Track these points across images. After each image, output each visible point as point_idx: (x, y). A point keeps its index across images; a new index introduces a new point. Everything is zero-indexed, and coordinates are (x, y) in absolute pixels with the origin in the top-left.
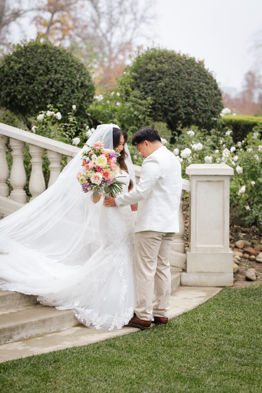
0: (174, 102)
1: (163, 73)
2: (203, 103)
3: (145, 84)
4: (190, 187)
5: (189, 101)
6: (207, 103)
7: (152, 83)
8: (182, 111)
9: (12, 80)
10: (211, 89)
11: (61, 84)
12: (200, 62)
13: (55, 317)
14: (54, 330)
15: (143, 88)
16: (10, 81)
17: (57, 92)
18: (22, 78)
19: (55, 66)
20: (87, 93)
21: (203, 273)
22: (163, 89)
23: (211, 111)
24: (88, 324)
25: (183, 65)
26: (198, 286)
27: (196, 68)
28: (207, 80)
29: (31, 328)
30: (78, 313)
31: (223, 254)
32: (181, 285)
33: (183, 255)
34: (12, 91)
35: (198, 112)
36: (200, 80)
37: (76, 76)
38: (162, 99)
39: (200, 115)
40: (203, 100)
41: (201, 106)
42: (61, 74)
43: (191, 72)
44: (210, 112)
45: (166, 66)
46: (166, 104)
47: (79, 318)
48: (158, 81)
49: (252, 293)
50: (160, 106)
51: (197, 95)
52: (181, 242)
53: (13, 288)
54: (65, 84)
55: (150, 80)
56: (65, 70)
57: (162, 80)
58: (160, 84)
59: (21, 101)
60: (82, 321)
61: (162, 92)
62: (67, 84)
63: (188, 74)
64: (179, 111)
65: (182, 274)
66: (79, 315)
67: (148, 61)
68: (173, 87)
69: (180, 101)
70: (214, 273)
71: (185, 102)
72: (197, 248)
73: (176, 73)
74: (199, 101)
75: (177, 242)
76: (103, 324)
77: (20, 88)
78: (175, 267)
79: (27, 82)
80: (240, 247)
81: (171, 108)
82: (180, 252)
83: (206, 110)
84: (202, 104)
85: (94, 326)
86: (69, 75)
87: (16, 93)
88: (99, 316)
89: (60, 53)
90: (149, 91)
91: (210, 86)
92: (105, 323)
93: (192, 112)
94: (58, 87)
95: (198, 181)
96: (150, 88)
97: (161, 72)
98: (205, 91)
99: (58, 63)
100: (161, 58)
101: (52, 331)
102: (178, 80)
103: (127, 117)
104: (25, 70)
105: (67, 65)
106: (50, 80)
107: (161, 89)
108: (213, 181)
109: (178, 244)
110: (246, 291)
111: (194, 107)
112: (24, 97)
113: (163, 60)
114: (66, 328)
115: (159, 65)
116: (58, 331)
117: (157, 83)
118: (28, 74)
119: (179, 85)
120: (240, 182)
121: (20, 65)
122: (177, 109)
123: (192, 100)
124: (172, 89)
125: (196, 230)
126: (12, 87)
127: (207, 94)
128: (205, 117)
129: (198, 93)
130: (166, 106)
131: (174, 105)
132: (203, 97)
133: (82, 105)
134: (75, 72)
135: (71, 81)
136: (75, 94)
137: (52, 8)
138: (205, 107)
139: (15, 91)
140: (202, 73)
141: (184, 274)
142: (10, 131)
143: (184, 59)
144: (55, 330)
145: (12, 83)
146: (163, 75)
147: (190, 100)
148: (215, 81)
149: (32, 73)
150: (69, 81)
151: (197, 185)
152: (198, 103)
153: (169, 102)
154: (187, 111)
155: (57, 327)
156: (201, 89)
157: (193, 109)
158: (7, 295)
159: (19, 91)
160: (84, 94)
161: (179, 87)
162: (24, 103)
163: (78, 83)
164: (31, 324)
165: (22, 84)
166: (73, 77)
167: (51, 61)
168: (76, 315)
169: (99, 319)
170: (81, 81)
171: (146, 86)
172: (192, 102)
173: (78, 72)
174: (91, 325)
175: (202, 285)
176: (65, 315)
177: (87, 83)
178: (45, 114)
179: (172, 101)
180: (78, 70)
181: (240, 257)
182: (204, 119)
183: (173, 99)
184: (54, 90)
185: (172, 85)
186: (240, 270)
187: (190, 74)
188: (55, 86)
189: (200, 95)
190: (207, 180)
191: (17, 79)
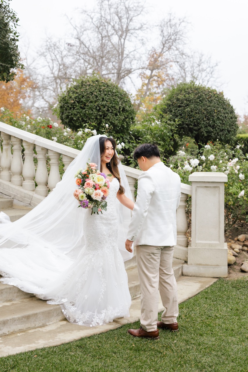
0: (198, 123)
1: (190, 101)
2: (221, 124)
3: (176, 110)
4: (191, 191)
5: (209, 123)
6: (224, 124)
7: (181, 108)
8: (203, 130)
9: (70, 106)
10: (228, 113)
11: (107, 109)
12: (220, 93)
13: (40, 313)
14: (39, 325)
15: (174, 113)
16: (68, 106)
17: (104, 115)
18: (77, 104)
19: (103, 95)
20: (128, 115)
21: (201, 265)
22: (189, 113)
23: (228, 131)
24: (72, 320)
25: (206, 95)
26: (197, 277)
27: (216, 97)
28: (225, 106)
29: (14, 324)
30: (65, 309)
31: (218, 249)
32: (183, 275)
33: (185, 249)
34: (70, 114)
35: (216, 131)
36: (219, 106)
37: (118, 103)
38: (189, 121)
39: (218, 133)
40: (221, 122)
41: (219, 126)
42: (107, 101)
43: (212, 100)
44: (226, 131)
45: (192, 96)
46: (192, 125)
47: (65, 313)
48: (186, 107)
49: (242, 285)
50: (186, 126)
51: (216, 118)
52: (184, 238)
53: (12, 282)
54: (109, 109)
55: (180, 107)
56: (110, 98)
57: (189, 106)
58: (187, 110)
59: (76, 121)
60: (67, 317)
61: (188, 115)
62: (111, 109)
63: (209, 102)
64: (202, 130)
65: (183, 265)
66: (66, 310)
67: (179, 92)
68: (197, 111)
69: (202, 122)
70: (211, 265)
71: (207, 123)
72: (196, 243)
73: (200, 101)
74: (218, 122)
75: (180, 238)
76: (85, 321)
77: (76, 112)
78: (178, 259)
79: (81, 108)
80: (242, 241)
81: (196, 128)
82: (183, 246)
83: (223, 130)
84: (219, 124)
85: (77, 322)
86: (113, 102)
87: (72, 116)
88: (82, 313)
89: (108, 86)
90: (178, 115)
91: (227, 111)
92: (87, 320)
93: (211, 131)
94: (104, 111)
95: (198, 187)
96: (179, 113)
97: (188, 100)
98: (223, 115)
99: (105, 93)
100: (189, 90)
101: (37, 326)
102: (201, 106)
103: (159, 134)
104: (80, 99)
105: (113, 95)
106: (98, 105)
107: (188, 113)
108: (210, 187)
109: (181, 239)
110: (237, 283)
111: (213, 127)
112: (78, 119)
113: (191, 92)
114: (53, 322)
115: (187, 95)
116: (44, 326)
117: (185, 108)
118: (82, 102)
119: (202, 110)
120: (241, 187)
121: (77, 95)
122: (200, 129)
123: (212, 122)
124: (196, 113)
125: (196, 228)
126: (70, 111)
127: (224, 117)
128: (223, 135)
129: (216, 116)
130: (191, 126)
131: (198, 125)
132: (221, 120)
133: (123, 125)
134: (119, 100)
135: (115, 107)
136: (118, 117)
137: (151, 67)
138: (222, 127)
139: (72, 115)
140: (221, 101)
141: (185, 265)
142: (48, 144)
143: (207, 91)
144: (41, 324)
145: (71, 108)
146: (190, 102)
147: (210, 121)
148: (232, 107)
149: (85, 100)
150: (113, 107)
151: (196, 190)
152: (216, 123)
153: (194, 123)
154: (208, 130)
155: (43, 322)
156: (219, 113)
157: (213, 129)
158: (4, 289)
159: (75, 114)
160: (125, 117)
161: (201, 112)
162: (78, 123)
163: (120, 108)
164: (14, 320)
165: (77, 109)
166: (116, 104)
167: (100, 91)
168: (63, 311)
169: (82, 315)
170: (122, 106)
171: (176, 111)
172: (212, 123)
173: (121, 100)
174: (75, 321)
175: (201, 276)
176: (51, 310)
177: (127, 108)
178: (84, 131)
179: (196, 122)
180: (121, 99)
181: (239, 250)
182: (222, 136)
183: (197, 121)
184: (101, 113)
185: (196, 110)
186: (237, 262)
187: (210, 102)
188: (102, 110)
189: (218, 118)
190: (205, 186)
191: (74, 105)
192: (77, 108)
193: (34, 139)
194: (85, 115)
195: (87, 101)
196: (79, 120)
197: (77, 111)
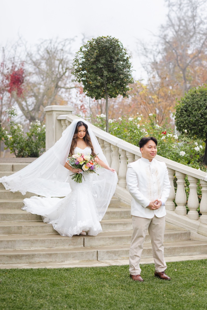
191: (182, 114)
192: (184, 116)
193: (117, 142)
194: (189, 122)
195: (192, 109)
196: (185, 126)
197: (184, 118)
